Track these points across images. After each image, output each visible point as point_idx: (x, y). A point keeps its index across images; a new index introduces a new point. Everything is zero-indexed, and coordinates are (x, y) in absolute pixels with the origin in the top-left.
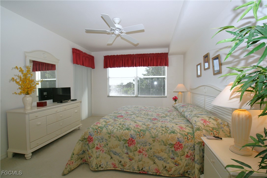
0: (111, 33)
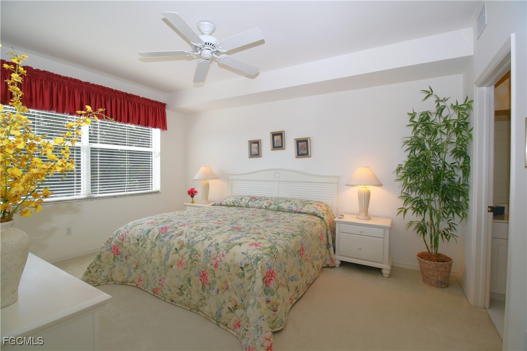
0: (195, 57)
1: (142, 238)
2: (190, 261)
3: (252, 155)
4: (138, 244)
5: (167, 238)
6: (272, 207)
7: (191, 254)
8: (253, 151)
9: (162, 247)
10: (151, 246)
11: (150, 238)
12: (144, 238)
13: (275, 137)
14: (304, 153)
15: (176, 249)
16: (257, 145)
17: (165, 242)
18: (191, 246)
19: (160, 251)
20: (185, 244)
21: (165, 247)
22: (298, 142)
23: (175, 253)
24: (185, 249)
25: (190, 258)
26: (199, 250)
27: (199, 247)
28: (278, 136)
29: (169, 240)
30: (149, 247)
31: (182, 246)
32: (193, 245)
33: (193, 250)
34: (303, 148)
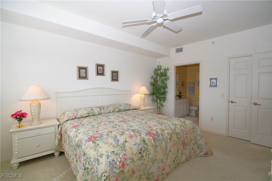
1: (143, 149)
2: (178, 139)
3: (80, 77)
4: (143, 156)
5: (161, 136)
6: (116, 110)
7: (177, 136)
8: (81, 74)
9: (162, 144)
10: (154, 149)
11: (149, 144)
12: (145, 148)
13: (99, 67)
14: (115, 79)
15: (170, 139)
16: (84, 70)
17: (162, 139)
18: (174, 132)
19: (161, 147)
20: (171, 133)
21: (163, 142)
22: (113, 72)
23: (171, 141)
24: (173, 135)
25: (178, 138)
26: (179, 132)
27: (177, 131)
28: (101, 67)
29: (162, 137)
30: (152, 151)
31: (171, 135)
32: (175, 131)
33: (177, 133)
34: (115, 76)
